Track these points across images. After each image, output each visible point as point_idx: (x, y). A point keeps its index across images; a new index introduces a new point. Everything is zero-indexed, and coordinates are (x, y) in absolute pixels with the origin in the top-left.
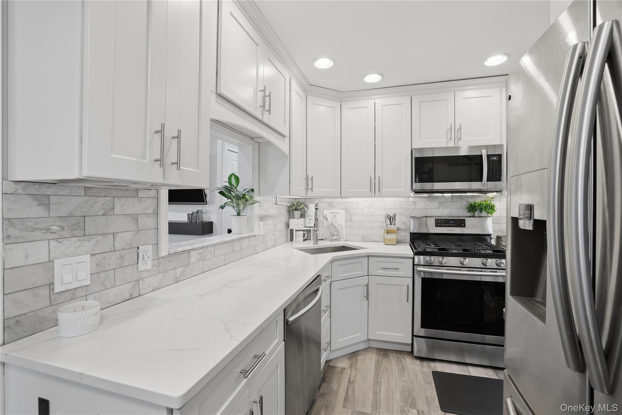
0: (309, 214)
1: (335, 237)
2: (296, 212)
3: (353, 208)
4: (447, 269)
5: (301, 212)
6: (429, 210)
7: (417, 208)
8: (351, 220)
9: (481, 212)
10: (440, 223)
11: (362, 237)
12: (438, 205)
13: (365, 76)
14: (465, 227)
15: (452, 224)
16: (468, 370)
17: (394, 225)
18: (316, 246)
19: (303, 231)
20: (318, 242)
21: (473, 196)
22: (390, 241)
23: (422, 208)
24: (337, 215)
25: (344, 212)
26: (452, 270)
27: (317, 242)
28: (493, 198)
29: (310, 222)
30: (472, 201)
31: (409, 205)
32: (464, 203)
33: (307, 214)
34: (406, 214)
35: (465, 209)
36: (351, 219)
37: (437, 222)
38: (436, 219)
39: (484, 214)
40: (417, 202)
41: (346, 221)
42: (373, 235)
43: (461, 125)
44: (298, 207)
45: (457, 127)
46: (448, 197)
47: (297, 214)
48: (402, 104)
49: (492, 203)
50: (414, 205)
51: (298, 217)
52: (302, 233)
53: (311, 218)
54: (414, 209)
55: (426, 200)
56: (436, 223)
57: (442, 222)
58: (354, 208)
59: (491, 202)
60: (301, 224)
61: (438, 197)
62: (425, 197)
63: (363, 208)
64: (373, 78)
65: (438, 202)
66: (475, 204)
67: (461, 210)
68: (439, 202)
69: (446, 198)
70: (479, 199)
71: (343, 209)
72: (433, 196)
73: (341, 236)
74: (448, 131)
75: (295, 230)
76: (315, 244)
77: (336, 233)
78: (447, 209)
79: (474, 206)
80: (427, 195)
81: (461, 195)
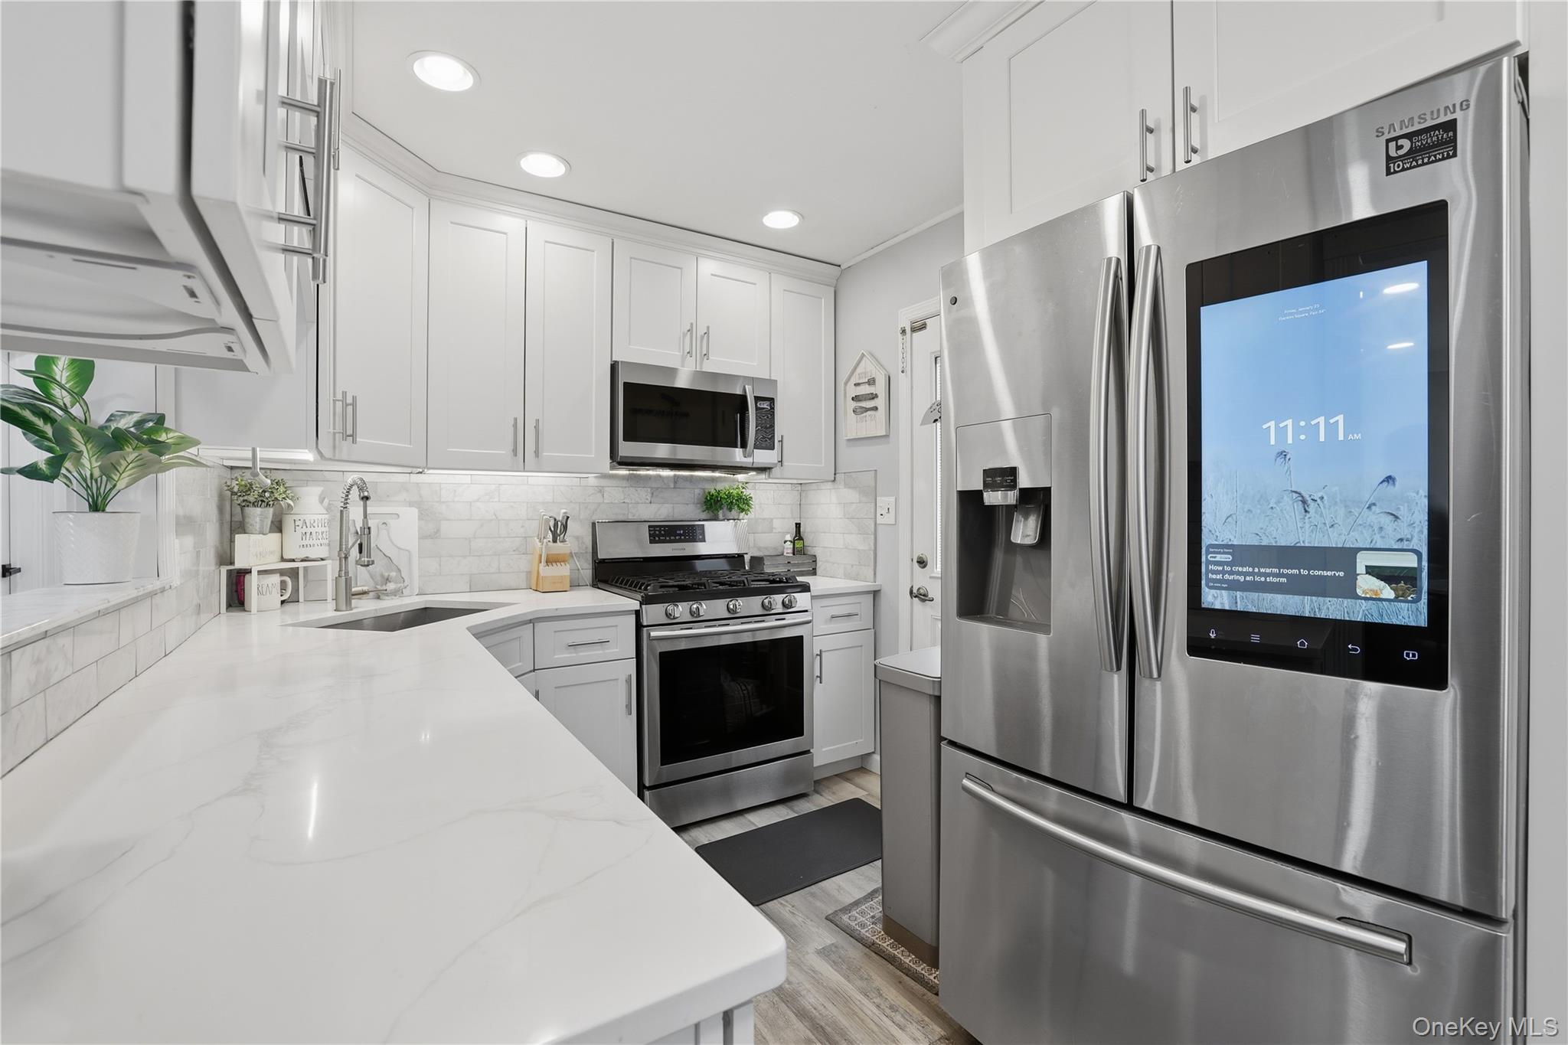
0: (302, 517)
1: (391, 586)
2: (258, 510)
3: (443, 500)
4: (706, 627)
5: (274, 510)
6: (630, 505)
7: (606, 501)
8: (436, 533)
9: (730, 510)
10: (657, 536)
11: (471, 581)
12: (650, 495)
13: (523, 153)
14: (705, 541)
15: (680, 535)
16: (750, 821)
17: (563, 541)
18: (345, 616)
19: (282, 572)
20: (353, 601)
21: (713, 480)
22: (554, 583)
23: (616, 501)
24: (392, 522)
25: (415, 511)
26: (715, 626)
27: (348, 603)
28: (746, 483)
29: (304, 542)
30: (711, 488)
31: (589, 496)
32: (697, 491)
33: (296, 517)
34: (581, 517)
35: (697, 503)
36: (438, 531)
37: (652, 532)
38: (649, 527)
39: (734, 513)
40: (606, 489)
41: (422, 537)
42: (499, 573)
43: (708, 328)
44: (267, 494)
45: (702, 330)
46: (668, 477)
47: (258, 516)
48: (593, 251)
49: (746, 492)
50: (599, 495)
51: (262, 526)
52: (276, 579)
53: (308, 530)
54: (599, 504)
55: (625, 483)
56: (650, 535)
57: (663, 532)
58: (443, 502)
59: (743, 490)
60: (272, 553)
61: (649, 477)
62: (623, 478)
63: (471, 502)
64: (543, 166)
65: (649, 490)
66: (719, 492)
67: (691, 507)
68: (652, 488)
69: (663, 481)
70: (724, 483)
71: (411, 504)
72: (639, 475)
73: (406, 581)
74: (684, 335)
75: (259, 571)
76: (344, 608)
77: (393, 574)
78: (666, 505)
79: (717, 497)
80: (628, 472)
81: (692, 476)
